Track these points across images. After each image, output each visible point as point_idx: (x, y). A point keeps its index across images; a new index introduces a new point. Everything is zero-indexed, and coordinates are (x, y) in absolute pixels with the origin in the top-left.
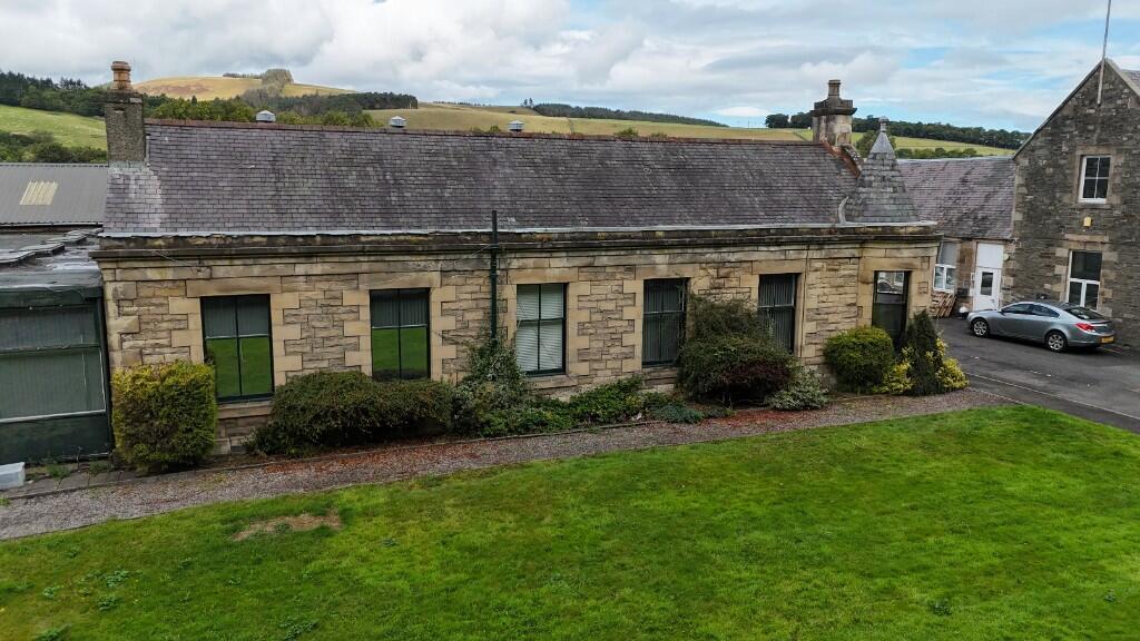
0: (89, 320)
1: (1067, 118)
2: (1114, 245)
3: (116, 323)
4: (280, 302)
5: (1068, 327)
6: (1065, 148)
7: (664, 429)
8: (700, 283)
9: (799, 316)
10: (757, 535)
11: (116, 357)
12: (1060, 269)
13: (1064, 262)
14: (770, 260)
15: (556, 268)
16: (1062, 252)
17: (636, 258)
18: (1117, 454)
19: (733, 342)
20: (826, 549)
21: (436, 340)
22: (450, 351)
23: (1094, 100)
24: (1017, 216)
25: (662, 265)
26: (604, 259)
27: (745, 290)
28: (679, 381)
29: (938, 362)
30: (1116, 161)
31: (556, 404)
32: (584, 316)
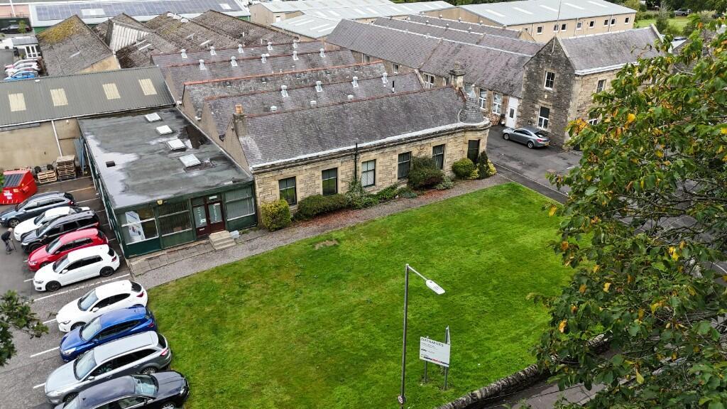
0: (249, 190)
1: (542, 55)
2: (554, 107)
3: (258, 190)
4: (298, 179)
5: (534, 140)
6: (541, 67)
7: (406, 201)
8: (415, 153)
9: (445, 157)
11: (258, 199)
12: (536, 113)
13: (538, 110)
14: (436, 142)
15: (373, 155)
16: (537, 106)
17: (397, 148)
19: (426, 170)
21: (339, 182)
22: (344, 184)
23: (551, 51)
24: (523, 89)
25: (404, 149)
26: (387, 150)
27: (429, 152)
28: (408, 183)
30: (557, 76)
31: (373, 196)
32: (381, 168)
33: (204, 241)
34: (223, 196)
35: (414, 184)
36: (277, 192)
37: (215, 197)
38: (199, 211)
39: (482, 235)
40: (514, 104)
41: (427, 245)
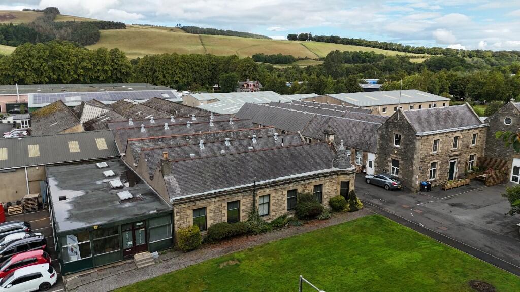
0: (169, 218)
1: (390, 122)
2: (402, 159)
3: (176, 218)
4: (209, 208)
5: (390, 183)
6: (390, 130)
7: (294, 228)
8: (300, 190)
9: (323, 194)
10: (322, 259)
11: (176, 226)
12: (389, 163)
13: (390, 162)
14: (316, 182)
15: (268, 191)
16: (389, 159)
17: (286, 186)
18: (393, 231)
19: (310, 204)
20: (335, 261)
21: (241, 212)
22: (244, 214)
23: (397, 119)
24: (378, 147)
25: (291, 187)
26: (278, 187)
27: (310, 189)
28: (296, 214)
29: (357, 203)
30: (402, 137)
31: (268, 224)
32: (274, 201)
33: (130, 261)
34: (147, 222)
35: (300, 215)
36: (191, 220)
37: (141, 223)
38: (128, 235)
39: (358, 257)
40: (371, 157)
41: (313, 265)
